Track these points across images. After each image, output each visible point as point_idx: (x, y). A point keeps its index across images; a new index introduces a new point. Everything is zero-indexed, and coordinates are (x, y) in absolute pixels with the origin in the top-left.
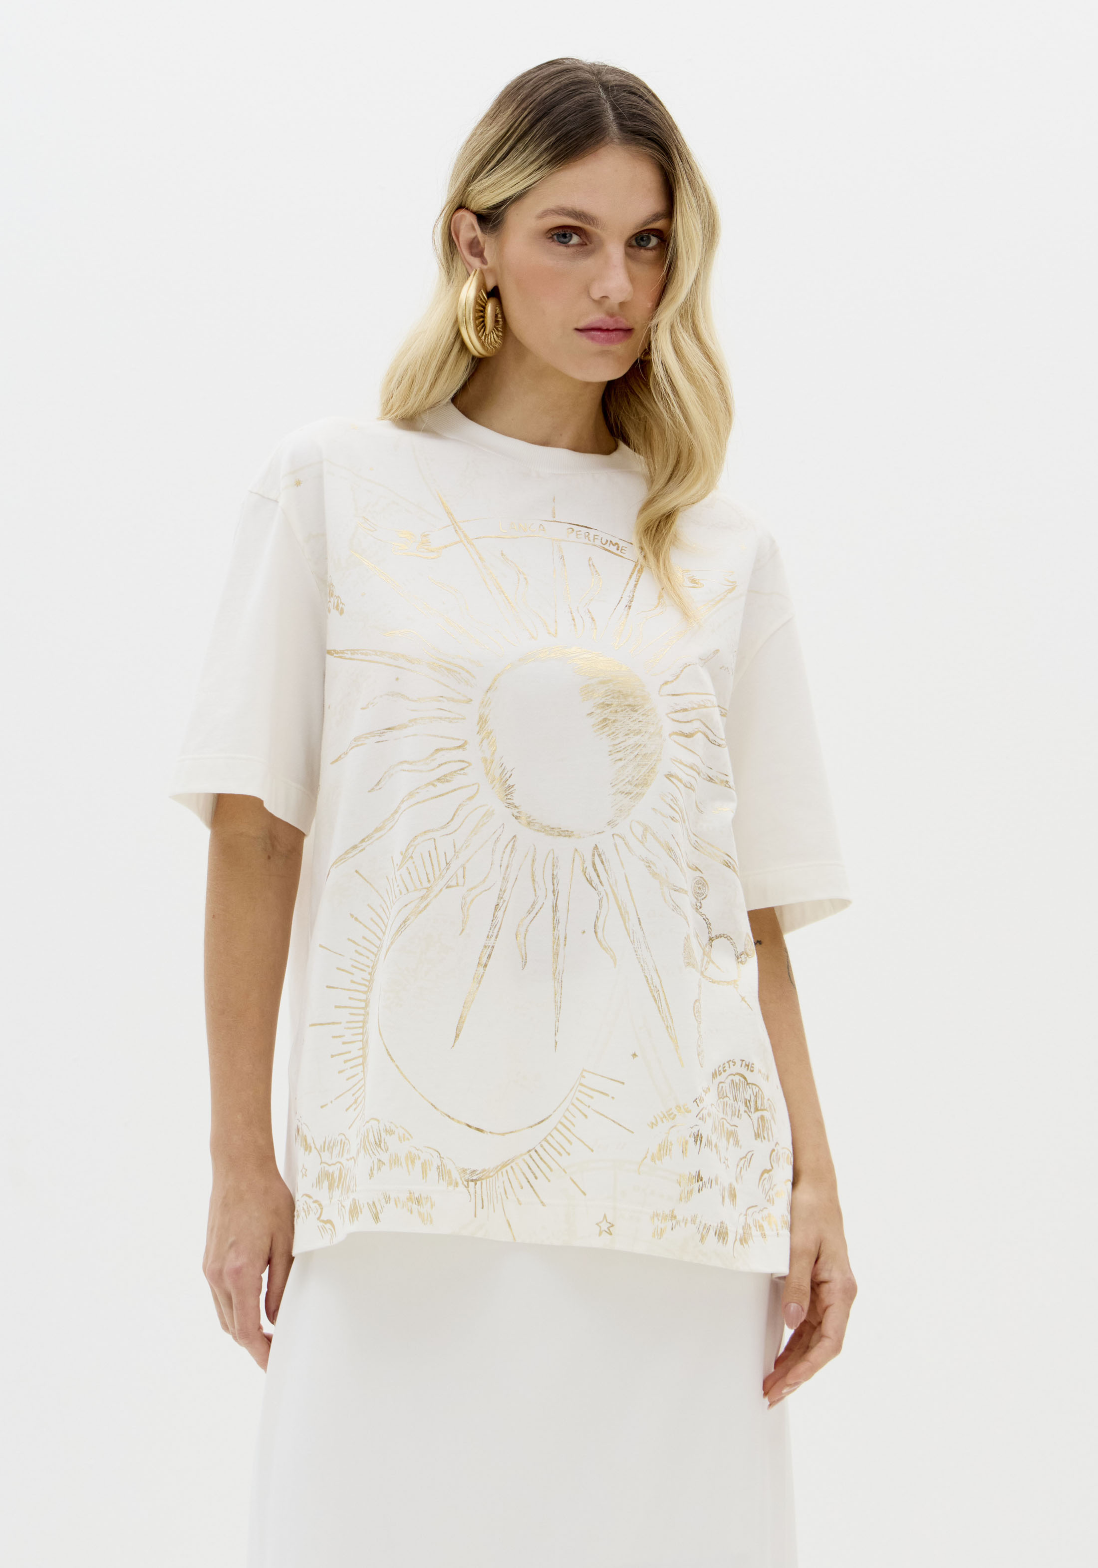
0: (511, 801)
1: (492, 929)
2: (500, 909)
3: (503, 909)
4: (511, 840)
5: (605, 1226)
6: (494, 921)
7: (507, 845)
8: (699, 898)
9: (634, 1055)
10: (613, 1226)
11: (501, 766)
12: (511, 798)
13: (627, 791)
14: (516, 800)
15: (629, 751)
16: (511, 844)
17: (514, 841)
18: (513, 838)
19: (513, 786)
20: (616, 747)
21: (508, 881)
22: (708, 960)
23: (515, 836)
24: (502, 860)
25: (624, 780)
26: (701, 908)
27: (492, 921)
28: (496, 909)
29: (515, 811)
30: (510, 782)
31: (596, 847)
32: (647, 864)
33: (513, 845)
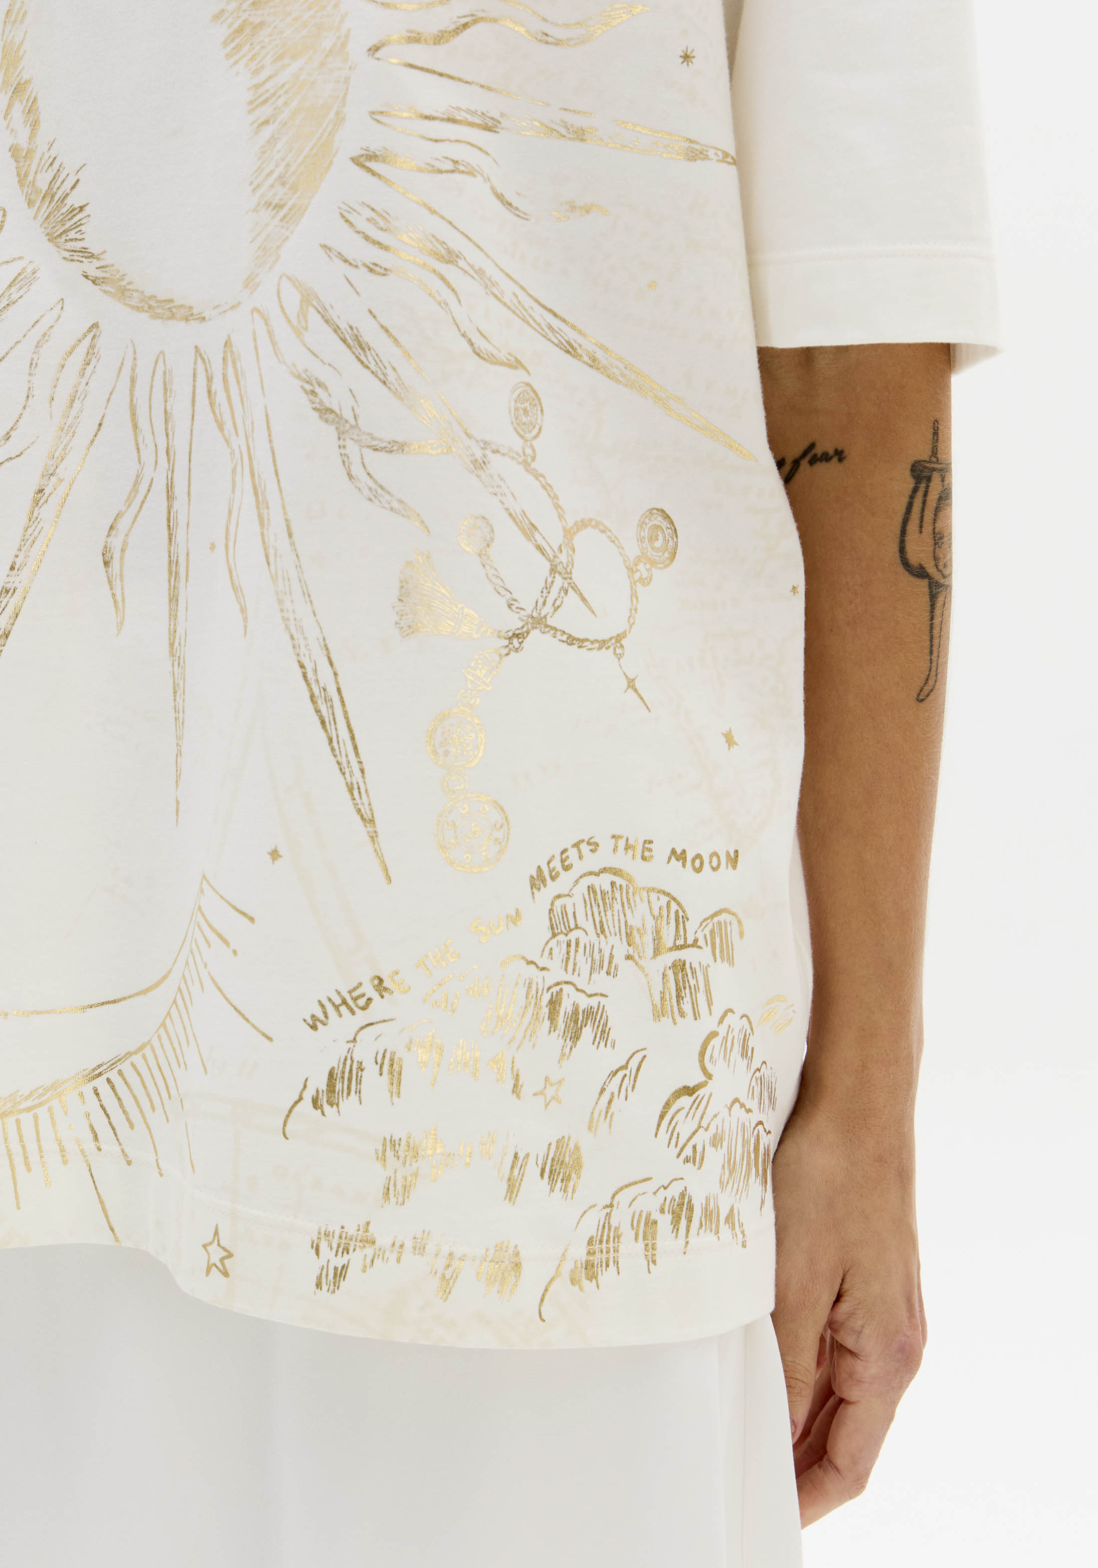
0: (78, 245)
1: (24, 549)
2: (46, 501)
3: (54, 501)
4: (85, 336)
5: (216, 1254)
6: (30, 531)
7: (73, 348)
8: (529, 436)
9: (275, 854)
10: (230, 1255)
11: (51, 164)
12: (79, 236)
13: (276, 201)
14: (92, 241)
15: (281, 102)
16: (87, 342)
17: (94, 337)
18: (90, 330)
19: (81, 208)
20: (261, 91)
21: (74, 433)
22: (566, 585)
23: (95, 326)
24: (55, 386)
25: (272, 172)
26: (534, 459)
27: (26, 530)
28: (36, 503)
29: (91, 267)
30: (74, 200)
31: (228, 344)
32: (308, 387)
33: (92, 347)
